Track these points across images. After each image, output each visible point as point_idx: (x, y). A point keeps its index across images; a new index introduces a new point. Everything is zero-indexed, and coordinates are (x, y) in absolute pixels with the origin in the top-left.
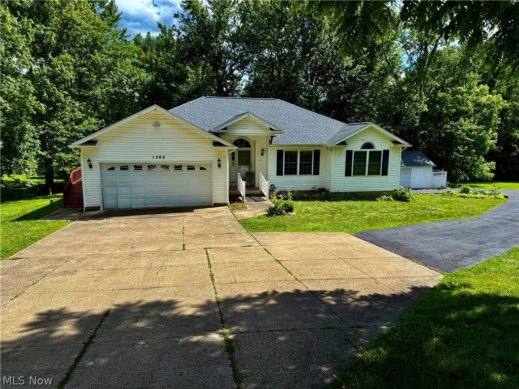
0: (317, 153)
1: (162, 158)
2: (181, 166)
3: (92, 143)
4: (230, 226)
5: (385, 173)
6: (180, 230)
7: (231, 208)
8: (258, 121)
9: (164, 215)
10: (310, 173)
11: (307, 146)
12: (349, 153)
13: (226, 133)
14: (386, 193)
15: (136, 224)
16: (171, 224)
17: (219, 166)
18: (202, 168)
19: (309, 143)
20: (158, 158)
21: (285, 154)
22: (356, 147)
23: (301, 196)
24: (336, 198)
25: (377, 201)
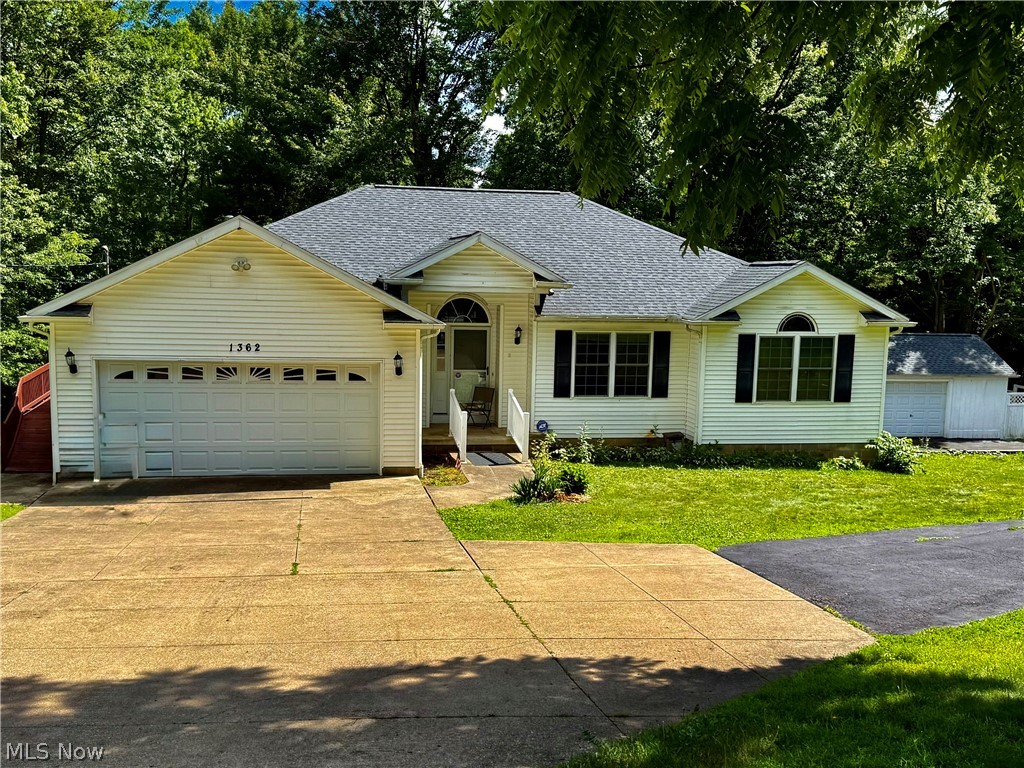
0: (663, 340)
1: (253, 349)
2: (300, 371)
3: (79, 309)
4: (415, 524)
5: (844, 395)
6: (291, 531)
7: (427, 480)
8: (506, 255)
9: (253, 495)
10: (643, 392)
11: (634, 320)
12: (746, 342)
13: (420, 285)
14: (846, 449)
15: (184, 516)
16: (269, 517)
17: (399, 371)
18: (353, 377)
19: (642, 311)
20: (244, 348)
21: (578, 341)
22: (765, 325)
23: (616, 453)
24: (708, 459)
25: (818, 469)
